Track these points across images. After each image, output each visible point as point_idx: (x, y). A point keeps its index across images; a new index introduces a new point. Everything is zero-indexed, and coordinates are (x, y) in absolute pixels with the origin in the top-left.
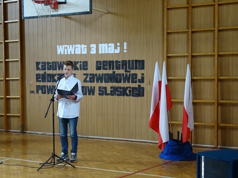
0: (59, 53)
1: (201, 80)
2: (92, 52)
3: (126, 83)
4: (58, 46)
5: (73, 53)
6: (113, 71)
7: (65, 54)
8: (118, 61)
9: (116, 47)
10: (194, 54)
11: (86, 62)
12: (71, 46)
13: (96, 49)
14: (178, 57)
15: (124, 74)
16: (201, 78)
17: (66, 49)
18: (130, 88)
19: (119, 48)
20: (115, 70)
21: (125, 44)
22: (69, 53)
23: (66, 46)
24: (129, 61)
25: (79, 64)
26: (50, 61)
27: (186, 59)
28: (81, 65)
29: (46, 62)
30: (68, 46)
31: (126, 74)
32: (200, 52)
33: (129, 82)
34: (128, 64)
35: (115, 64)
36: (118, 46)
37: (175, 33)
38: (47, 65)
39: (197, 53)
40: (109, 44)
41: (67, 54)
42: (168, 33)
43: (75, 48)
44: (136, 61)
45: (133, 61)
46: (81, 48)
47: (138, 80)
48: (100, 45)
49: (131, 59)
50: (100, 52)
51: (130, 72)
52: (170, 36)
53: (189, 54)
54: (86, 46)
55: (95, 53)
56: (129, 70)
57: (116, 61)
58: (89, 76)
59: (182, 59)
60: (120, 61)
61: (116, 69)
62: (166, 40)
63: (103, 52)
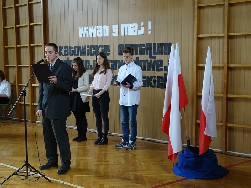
0: (80, 36)
1: (240, 68)
2: (114, 35)
3: (150, 71)
4: (80, 28)
5: (94, 36)
6: (137, 56)
7: (87, 37)
8: (142, 44)
9: (139, 28)
10: (232, 34)
11: (108, 46)
12: (93, 27)
13: (118, 30)
14: (212, 38)
15: (148, 60)
16: (240, 66)
17: (87, 32)
18: (155, 77)
19: (142, 28)
20: (138, 56)
21: (150, 23)
22: (91, 36)
23: (87, 28)
24: (154, 44)
25: (101, 48)
26: (73, 46)
27: (221, 41)
28: (102, 49)
29: (68, 47)
30: (90, 27)
31: (151, 61)
32: (240, 32)
33: (153, 70)
34: (152, 48)
35: (138, 48)
36: (142, 26)
37: (208, 6)
38: (69, 50)
39: (236, 32)
40: (132, 24)
41: (88, 37)
42: (200, 8)
43: (97, 30)
44: (162, 44)
45: (158, 44)
46: (103, 29)
47: (163, 68)
48: (123, 26)
49: (156, 42)
50: (123, 35)
51: (155, 57)
52: (202, 11)
53: (225, 34)
54: (108, 27)
55: (118, 35)
56: (154, 55)
57: (140, 44)
58: (111, 63)
59: (217, 41)
60: (144, 45)
61: (140, 55)
62: (196, 17)
63: (126, 34)
